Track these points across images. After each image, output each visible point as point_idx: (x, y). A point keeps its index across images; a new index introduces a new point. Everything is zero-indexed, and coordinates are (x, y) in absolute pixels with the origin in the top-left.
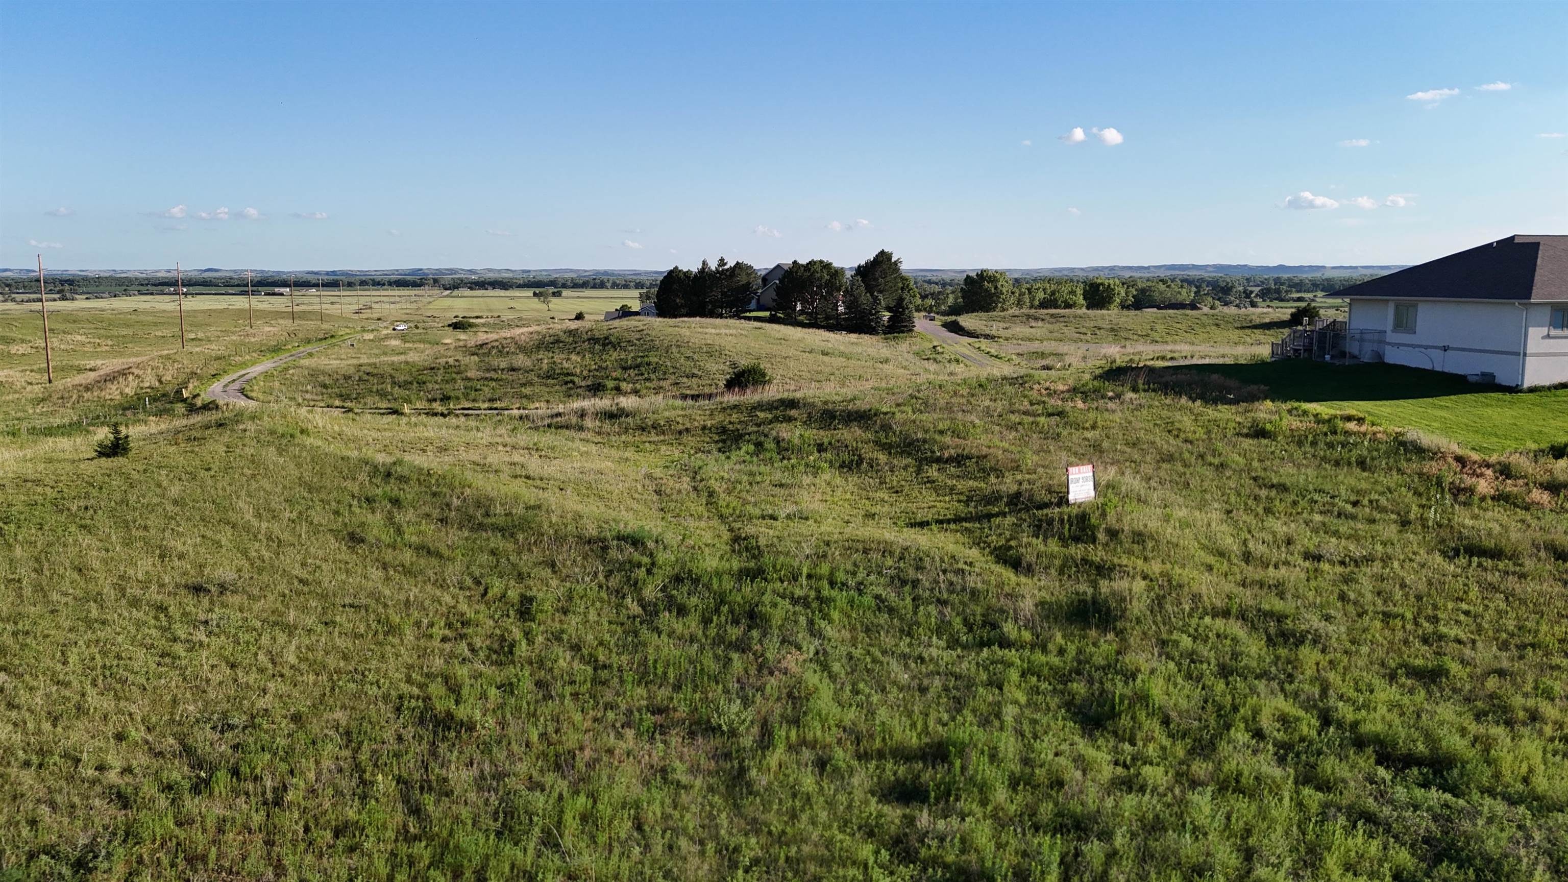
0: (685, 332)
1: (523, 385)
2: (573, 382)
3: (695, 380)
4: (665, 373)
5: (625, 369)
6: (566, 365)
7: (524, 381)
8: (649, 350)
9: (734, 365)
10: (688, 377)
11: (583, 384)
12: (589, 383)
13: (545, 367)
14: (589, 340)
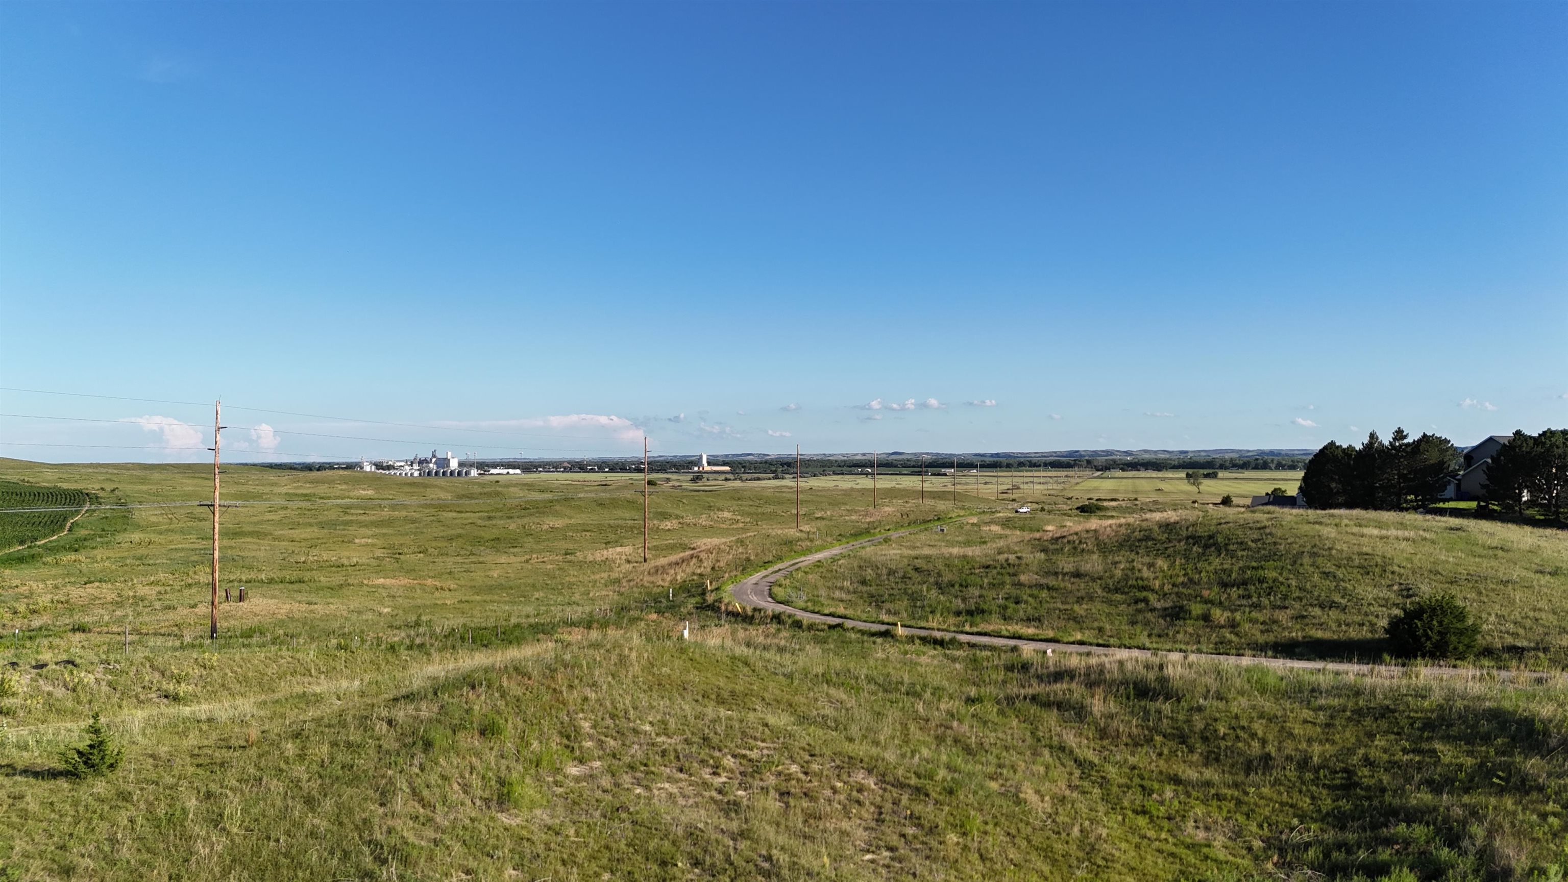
0: (1329, 532)
1: (1080, 600)
2: (1146, 600)
3: (1334, 614)
4: (1285, 597)
5: (1225, 585)
6: (1146, 573)
7: (1082, 593)
8: (1266, 558)
9: (1407, 592)
10: (1322, 606)
11: (1158, 605)
12: (1169, 604)
13: (1118, 573)
14: (1188, 538)
